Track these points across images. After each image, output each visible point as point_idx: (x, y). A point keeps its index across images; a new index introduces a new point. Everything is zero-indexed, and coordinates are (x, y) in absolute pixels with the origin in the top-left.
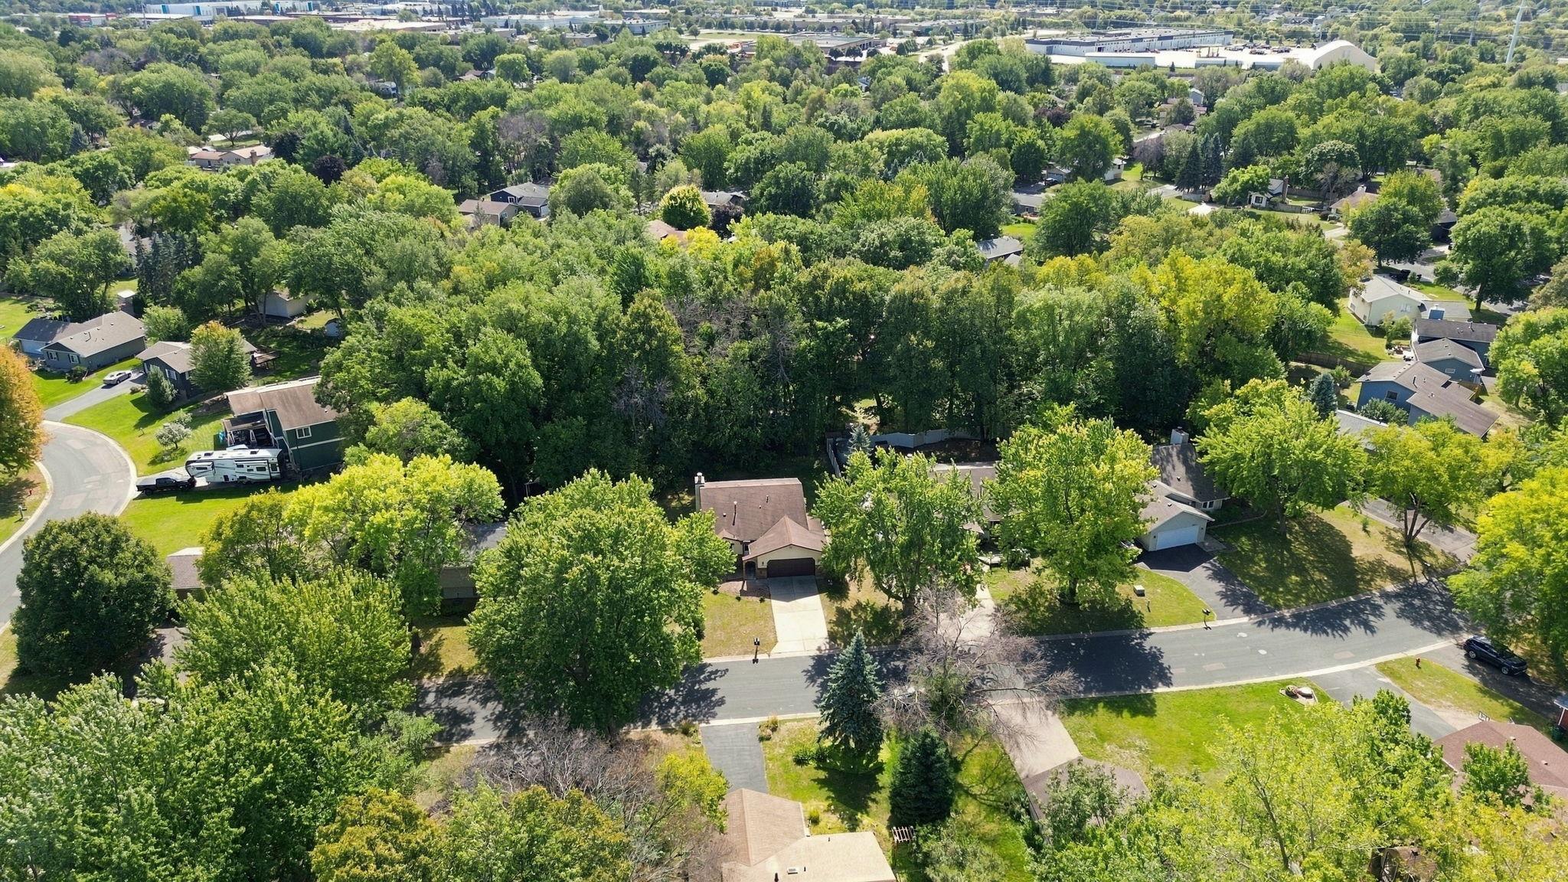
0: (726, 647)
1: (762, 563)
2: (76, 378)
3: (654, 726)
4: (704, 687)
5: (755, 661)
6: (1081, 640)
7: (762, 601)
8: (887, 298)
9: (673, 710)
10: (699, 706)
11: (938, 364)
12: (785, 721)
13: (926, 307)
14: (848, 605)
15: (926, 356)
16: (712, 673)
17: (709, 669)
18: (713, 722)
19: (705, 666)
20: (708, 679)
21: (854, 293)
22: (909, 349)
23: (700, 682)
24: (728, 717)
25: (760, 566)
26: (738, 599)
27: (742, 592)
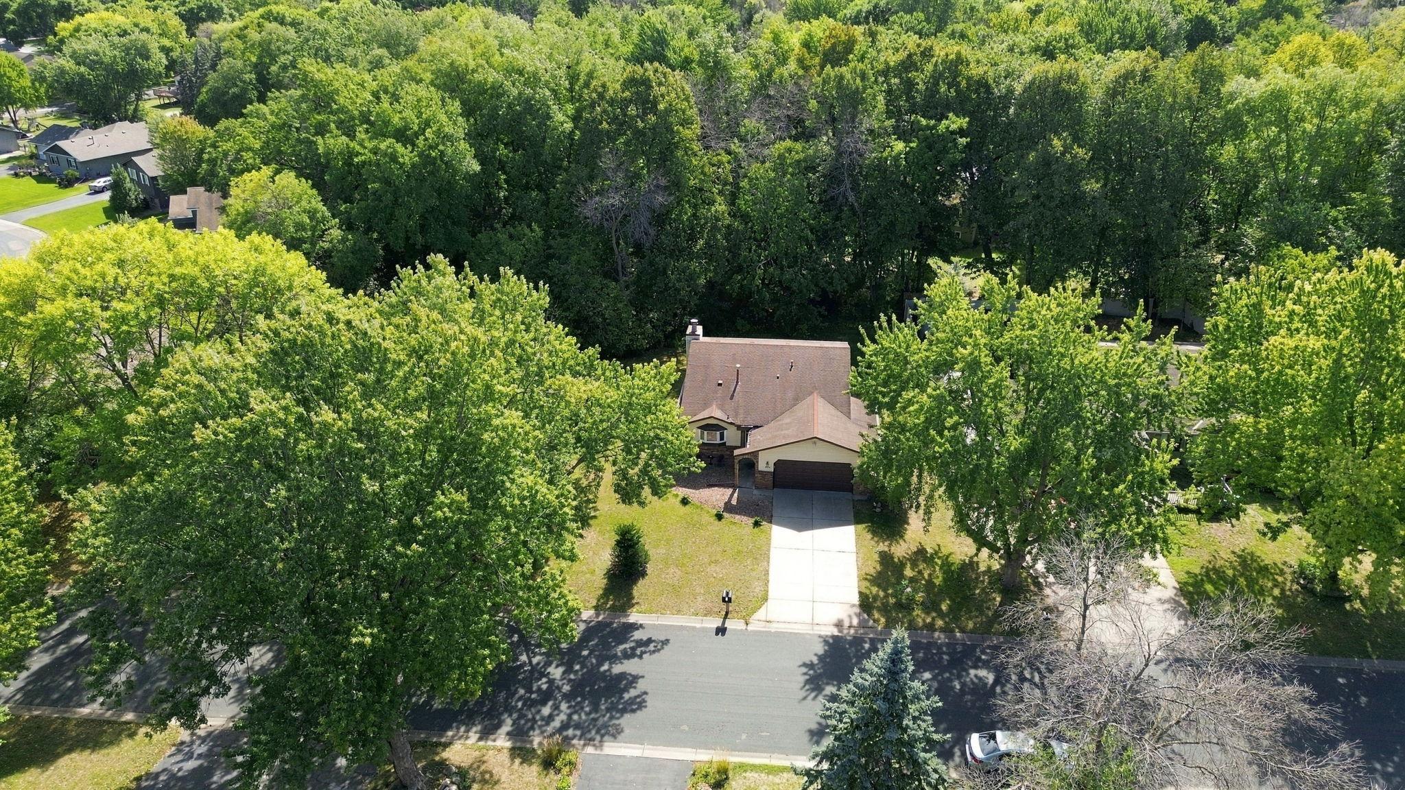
0: (677, 599)
1: (765, 463)
2: (67, 183)
3: (502, 741)
4: (617, 669)
5: (721, 631)
6: (1357, 673)
7: (757, 524)
8: (1018, 88)
9: (546, 711)
10: (595, 708)
11: (1092, 186)
12: (743, 767)
13: (1082, 96)
14: (900, 550)
15: (1074, 173)
16: (640, 643)
17: (638, 635)
18: (612, 748)
19: (634, 627)
20: (628, 655)
21: (969, 79)
22: (1047, 161)
23: (614, 659)
24: (640, 740)
25: (762, 466)
26: (719, 517)
27: (729, 508)
